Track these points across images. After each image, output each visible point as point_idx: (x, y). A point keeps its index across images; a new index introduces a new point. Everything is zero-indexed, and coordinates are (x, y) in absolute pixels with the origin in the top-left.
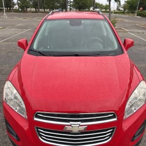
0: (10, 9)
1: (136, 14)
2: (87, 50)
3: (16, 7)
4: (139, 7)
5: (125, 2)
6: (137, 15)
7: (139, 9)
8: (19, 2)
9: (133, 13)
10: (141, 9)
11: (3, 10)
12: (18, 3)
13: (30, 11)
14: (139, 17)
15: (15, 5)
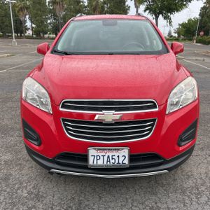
0: (21, 36)
1: (195, 41)
2: (124, 51)
3: (30, 32)
4: (199, 31)
5: (179, 25)
6: (197, 42)
7: (199, 34)
8: (33, 26)
9: (191, 40)
10: (202, 33)
11: (12, 36)
12: (32, 28)
13: (49, 38)
14: (199, 44)
15: (28, 29)
